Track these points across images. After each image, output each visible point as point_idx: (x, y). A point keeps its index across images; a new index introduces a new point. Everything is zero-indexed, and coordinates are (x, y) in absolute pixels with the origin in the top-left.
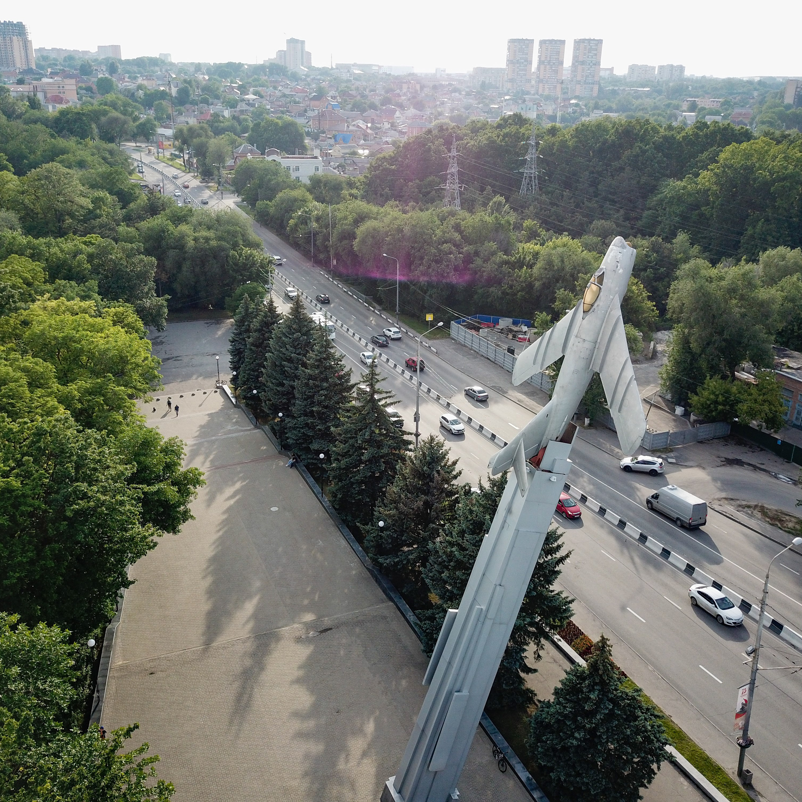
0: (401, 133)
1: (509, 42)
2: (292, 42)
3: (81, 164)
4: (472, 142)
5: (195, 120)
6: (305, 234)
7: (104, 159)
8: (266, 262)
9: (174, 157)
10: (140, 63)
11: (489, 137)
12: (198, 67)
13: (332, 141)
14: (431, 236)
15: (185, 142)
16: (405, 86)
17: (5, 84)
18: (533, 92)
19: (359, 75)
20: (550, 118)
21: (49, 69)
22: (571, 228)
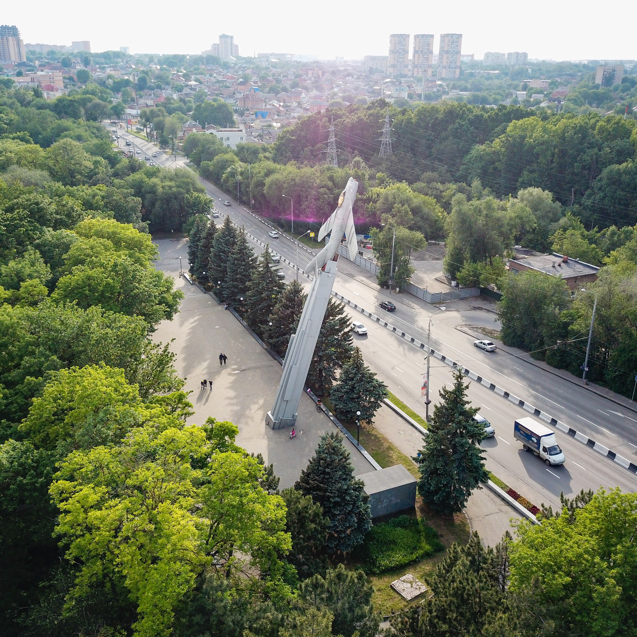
0: (305, 109)
1: (391, 37)
2: (223, 37)
3: (79, 138)
4: (347, 120)
5: (152, 102)
6: (234, 183)
7: (94, 133)
8: (208, 201)
9: (139, 131)
10: (107, 56)
11: (359, 117)
12: (151, 58)
13: (254, 117)
14: (313, 183)
15: (148, 120)
16: (310, 72)
17: (8, 76)
18: (409, 75)
19: (276, 63)
20: (420, 96)
21: (37, 62)
22: (410, 178)
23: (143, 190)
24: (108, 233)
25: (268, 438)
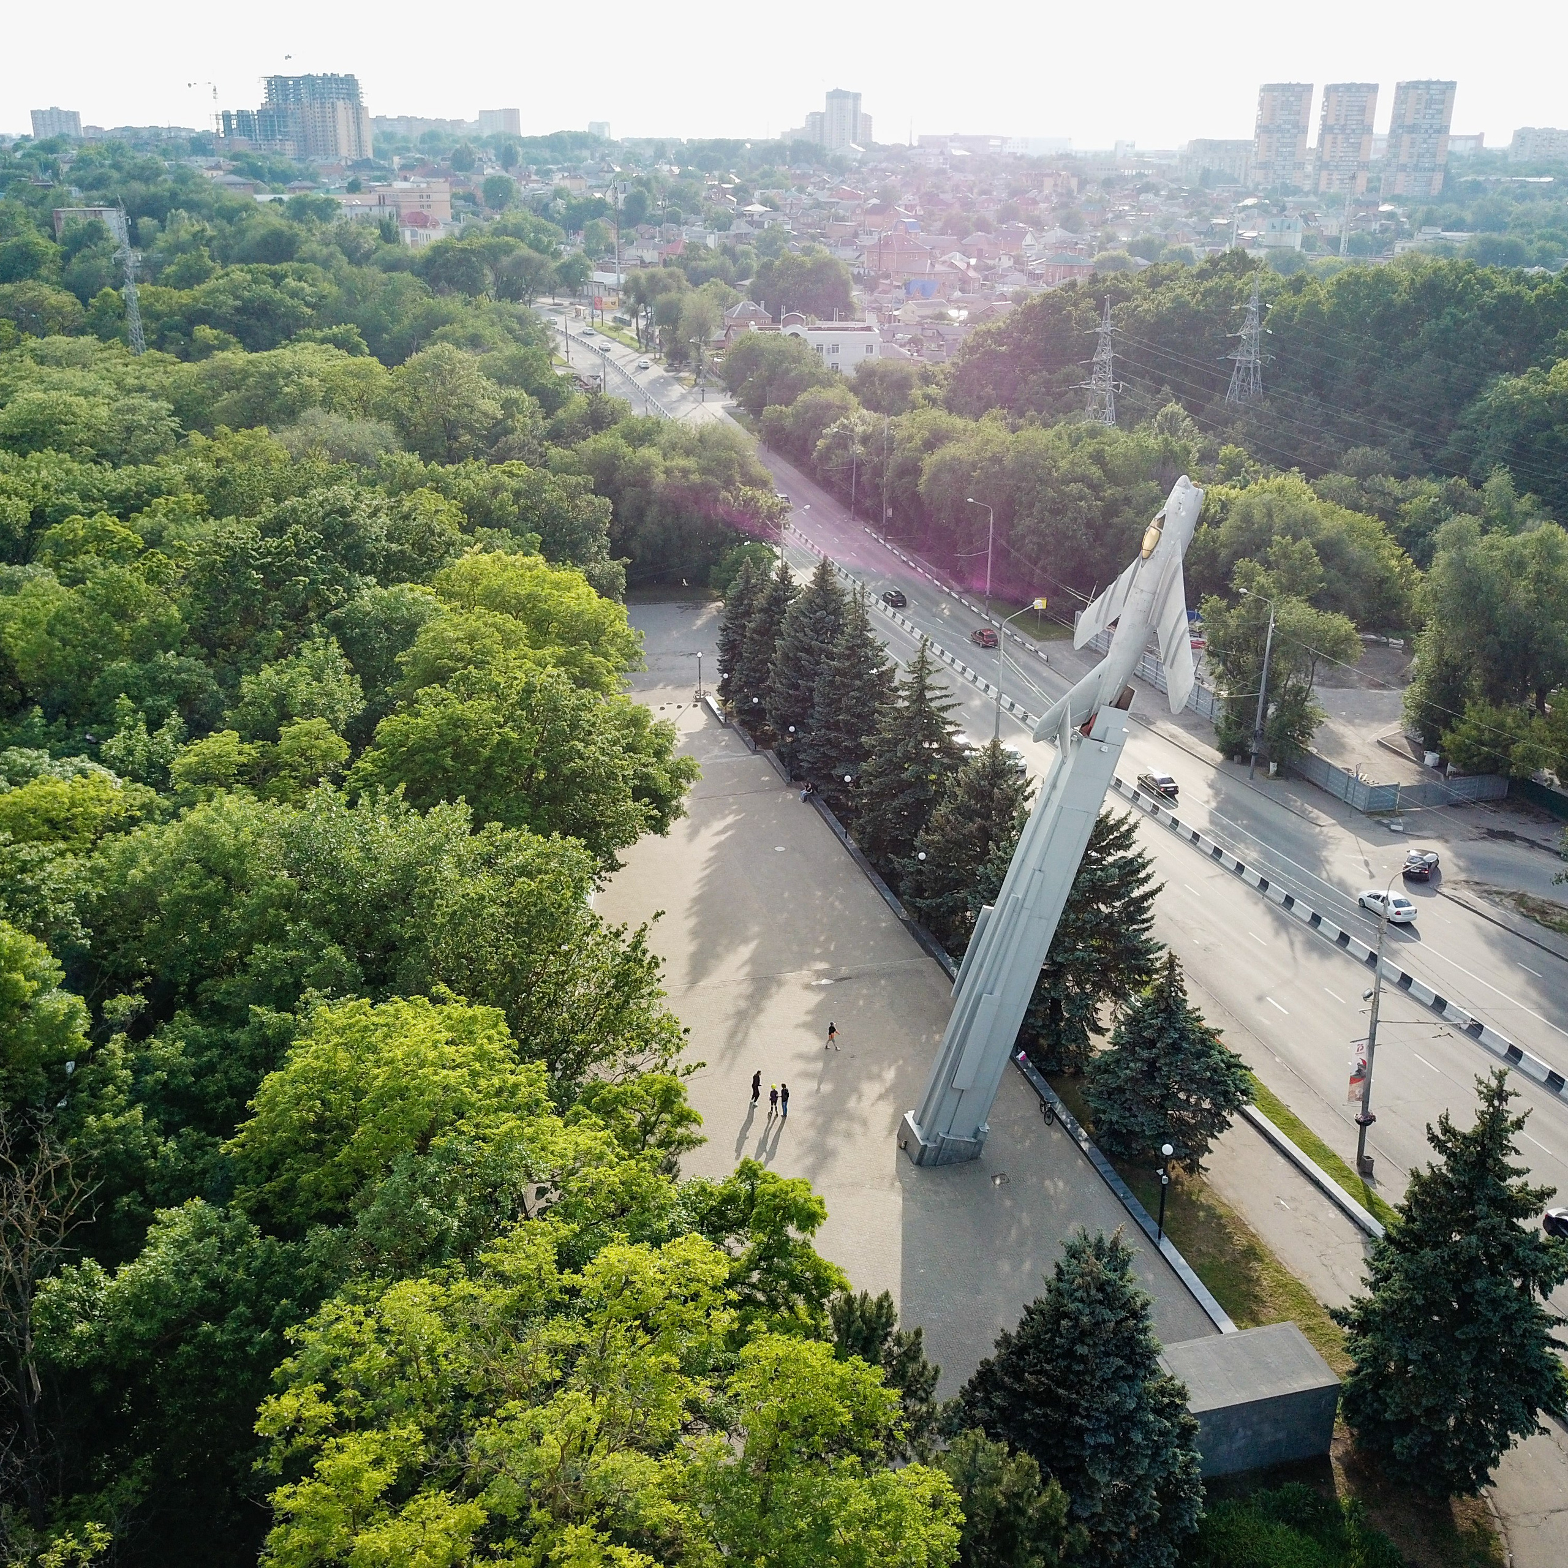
0: (1033, 276)
1: (1262, 90)
2: (837, 96)
3: (474, 342)
4: (1145, 306)
5: (656, 253)
6: (843, 464)
7: (510, 331)
8: (775, 509)
9: (620, 324)
10: (556, 143)
11: (1178, 297)
12: (660, 149)
13: (901, 294)
14: (1050, 470)
15: (641, 299)
16: (1048, 183)
17: (328, 191)
18: (1306, 188)
19: (962, 160)
20: (1334, 243)
21: (396, 159)
22: (1310, 460)
23: (618, 476)
24: (517, 595)
25: (904, 1190)
